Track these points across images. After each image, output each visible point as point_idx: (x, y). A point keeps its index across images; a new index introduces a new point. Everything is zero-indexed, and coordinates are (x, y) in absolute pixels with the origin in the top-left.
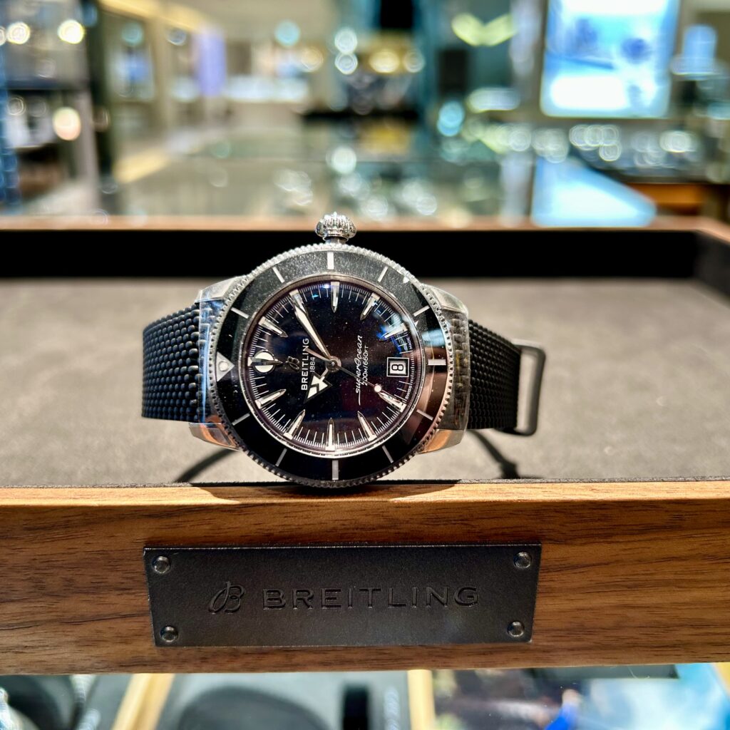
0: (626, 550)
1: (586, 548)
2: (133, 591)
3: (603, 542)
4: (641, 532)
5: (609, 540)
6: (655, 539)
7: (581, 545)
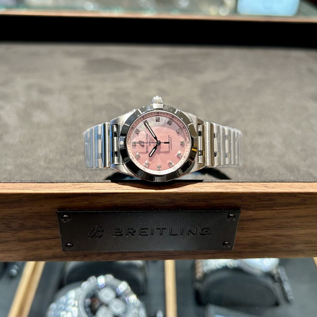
0: (279, 213)
1: (261, 212)
2: (52, 229)
3: (269, 209)
4: (287, 206)
5: (271, 209)
6: (292, 209)
7: (258, 210)
